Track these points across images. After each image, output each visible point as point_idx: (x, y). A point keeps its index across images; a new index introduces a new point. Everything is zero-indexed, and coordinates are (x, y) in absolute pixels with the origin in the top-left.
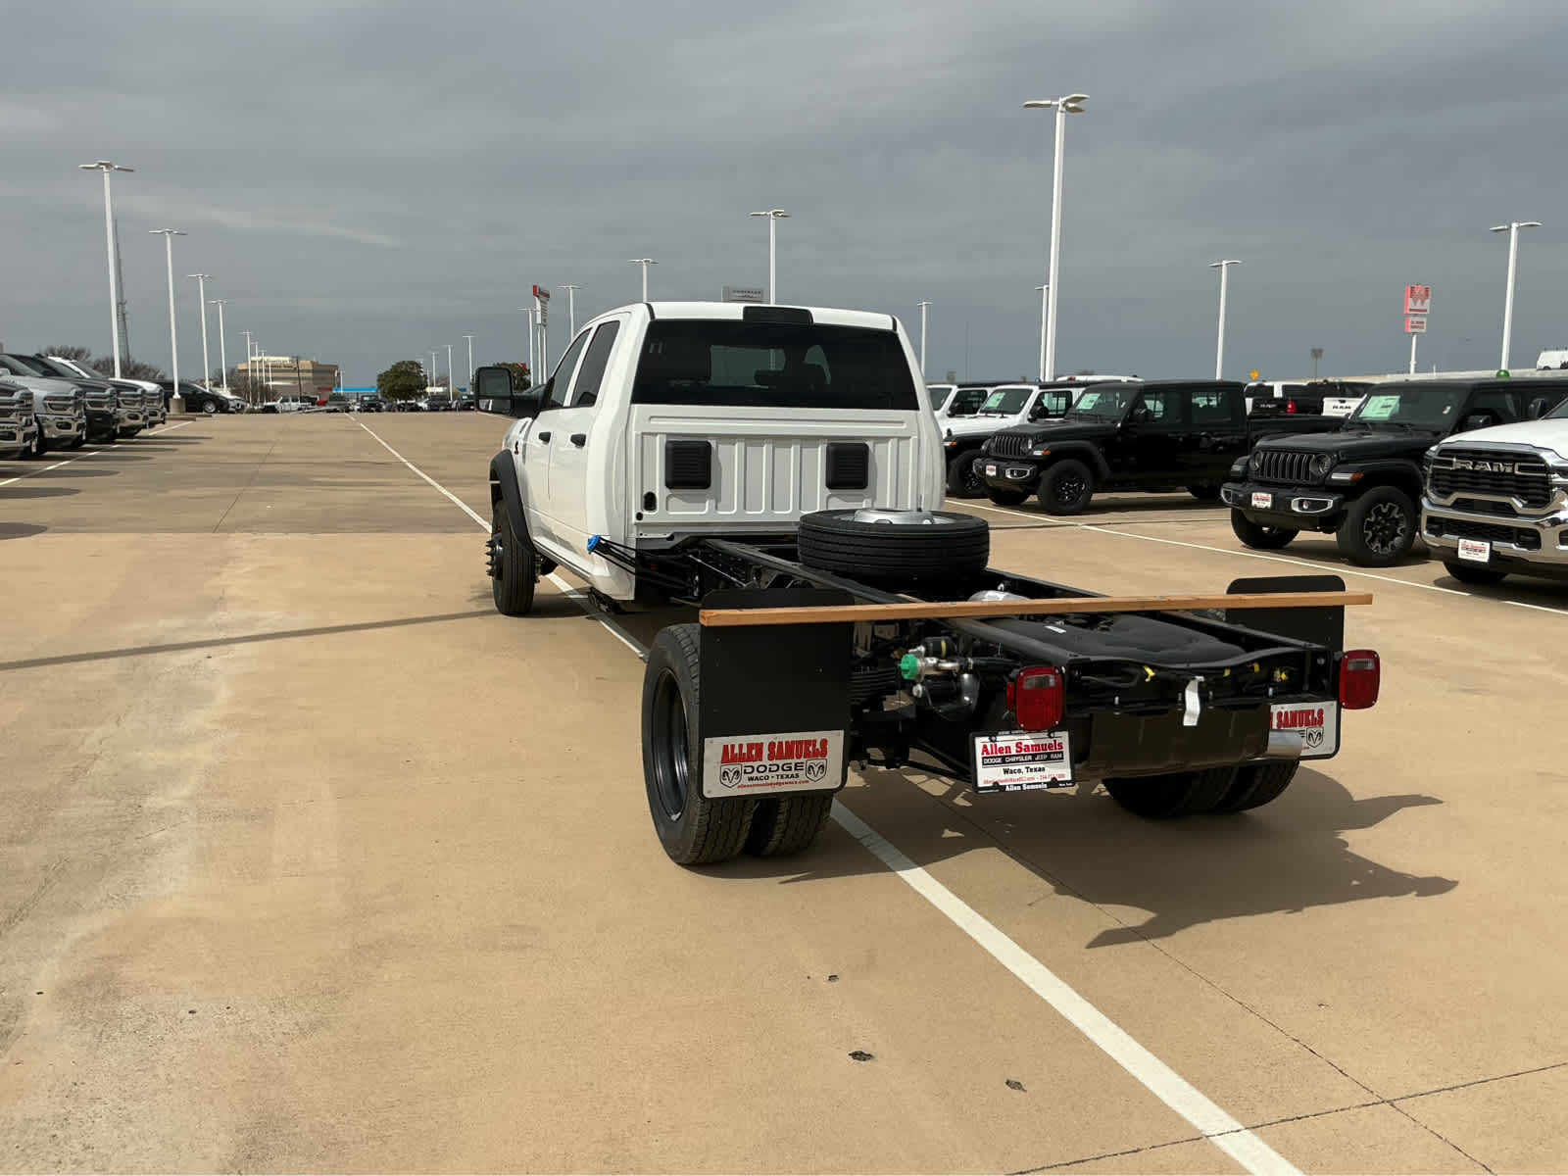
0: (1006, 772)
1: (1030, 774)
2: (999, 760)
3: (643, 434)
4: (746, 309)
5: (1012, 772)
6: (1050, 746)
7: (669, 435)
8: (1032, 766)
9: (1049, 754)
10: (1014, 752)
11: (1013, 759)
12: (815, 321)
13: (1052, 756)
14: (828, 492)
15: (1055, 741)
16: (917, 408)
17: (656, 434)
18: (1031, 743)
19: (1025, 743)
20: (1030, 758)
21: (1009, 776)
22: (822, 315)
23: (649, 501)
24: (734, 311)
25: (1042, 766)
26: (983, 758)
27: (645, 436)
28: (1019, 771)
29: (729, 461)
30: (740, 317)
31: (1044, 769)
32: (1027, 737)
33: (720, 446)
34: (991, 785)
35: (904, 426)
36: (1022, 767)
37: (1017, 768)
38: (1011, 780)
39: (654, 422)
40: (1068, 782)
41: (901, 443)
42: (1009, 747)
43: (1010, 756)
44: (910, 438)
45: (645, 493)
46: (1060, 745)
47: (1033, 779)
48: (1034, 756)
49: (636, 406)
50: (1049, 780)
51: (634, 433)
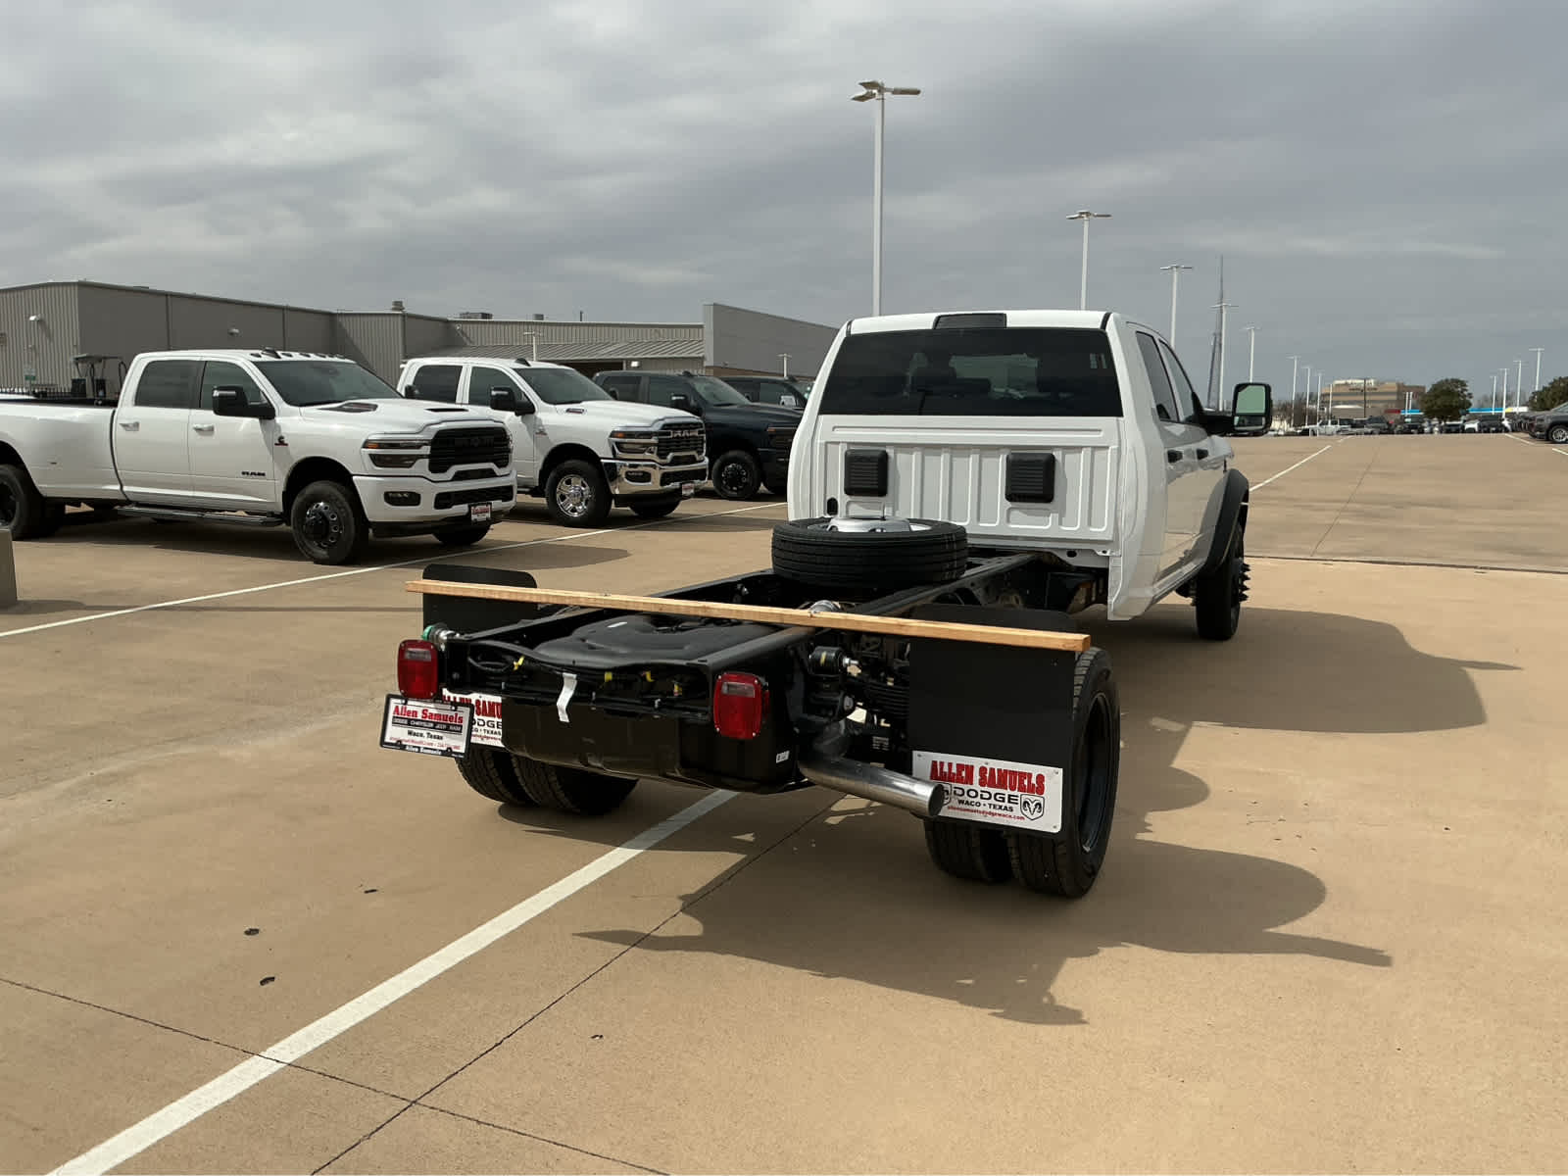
0: (410, 733)
1: (430, 740)
2: (406, 722)
3: (827, 443)
4: (938, 320)
5: (415, 734)
6: (451, 718)
7: (849, 444)
8: (433, 733)
9: (448, 725)
10: (419, 717)
11: (417, 723)
12: (1009, 325)
13: (451, 728)
14: (1009, 504)
15: (456, 715)
16: (1118, 413)
17: (838, 443)
18: (435, 712)
19: (430, 711)
20: (432, 725)
21: (412, 737)
22: (1018, 318)
23: (832, 506)
24: (924, 321)
25: (440, 734)
26: (394, 717)
27: (829, 445)
28: (421, 735)
29: (906, 471)
30: (930, 326)
31: (441, 738)
32: (432, 706)
33: (899, 455)
34: (394, 742)
35: (1102, 434)
36: (425, 733)
37: (422, 732)
38: (413, 741)
39: (838, 432)
40: (461, 754)
41: (1098, 454)
42: (416, 712)
43: (417, 720)
44: (1107, 448)
45: (828, 498)
46: (461, 719)
47: (432, 744)
48: (435, 724)
49: (823, 417)
50: (444, 749)
51: (819, 441)
